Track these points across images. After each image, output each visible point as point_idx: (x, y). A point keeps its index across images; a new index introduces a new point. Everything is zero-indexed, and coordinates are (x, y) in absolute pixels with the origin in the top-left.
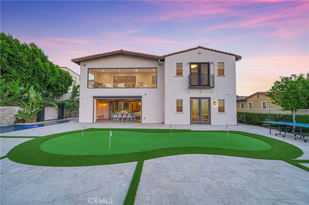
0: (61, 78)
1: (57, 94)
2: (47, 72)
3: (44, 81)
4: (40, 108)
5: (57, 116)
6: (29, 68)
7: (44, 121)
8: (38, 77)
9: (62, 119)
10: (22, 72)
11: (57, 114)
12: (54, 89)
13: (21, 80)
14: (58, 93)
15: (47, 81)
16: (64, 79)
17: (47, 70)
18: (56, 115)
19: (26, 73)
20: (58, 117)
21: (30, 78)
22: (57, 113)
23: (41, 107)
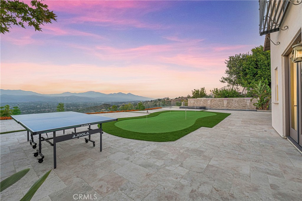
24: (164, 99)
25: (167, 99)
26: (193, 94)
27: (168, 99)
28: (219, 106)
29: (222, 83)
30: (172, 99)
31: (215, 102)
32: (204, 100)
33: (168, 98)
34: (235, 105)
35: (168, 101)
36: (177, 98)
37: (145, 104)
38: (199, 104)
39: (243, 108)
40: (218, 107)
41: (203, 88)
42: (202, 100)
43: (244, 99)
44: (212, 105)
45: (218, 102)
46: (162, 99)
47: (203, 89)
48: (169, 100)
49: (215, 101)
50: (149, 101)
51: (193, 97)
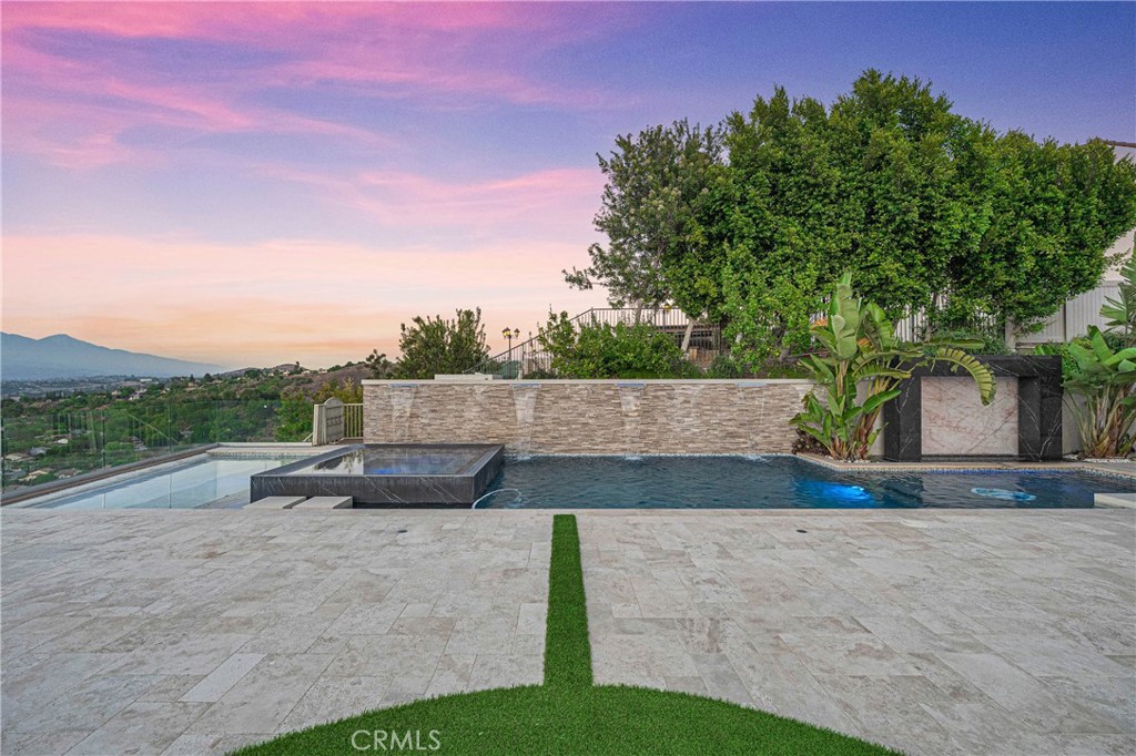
0: (1037, 200)
1: (1020, 303)
2: (932, 185)
3: (925, 241)
4: (887, 389)
5: (1014, 437)
6: (848, 197)
7: (917, 456)
8: (890, 228)
9: (1045, 459)
10: (822, 225)
11: (1013, 422)
12: (992, 274)
13: (823, 262)
14: (1022, 296)
15: (938, 234)
16: (1061, 195)
17: (930, 171)
18: (1007, 426)
19: (838, 226)
20: (1021, 443)
21: (855, 245)
22: (1015, 418)
23: (894, 380)
24: (276, 371)
25: (292, 369)
26: (403, 347)
27: (297, 369)
28: (589, 437)
29: (576, 287)
30: (315, 372)
31: (563, 404)
32: (491, 394)
33: (297, 366)
34: (683, 430)
35: (299, 379)
36: (338, 368)
37: (170, 393)
38: (450, 421)
39: (728, 442)
40: (585, 445)
41: (469, 314)
42: (472, 392)
43: (731, 389)
44: (546, 432)
45: (583, 407)
46: (268, 371)
47: (468, 319)
48: (302, 375)
49: (568, 398)
50: (192, 379)
51: (409, 370)
